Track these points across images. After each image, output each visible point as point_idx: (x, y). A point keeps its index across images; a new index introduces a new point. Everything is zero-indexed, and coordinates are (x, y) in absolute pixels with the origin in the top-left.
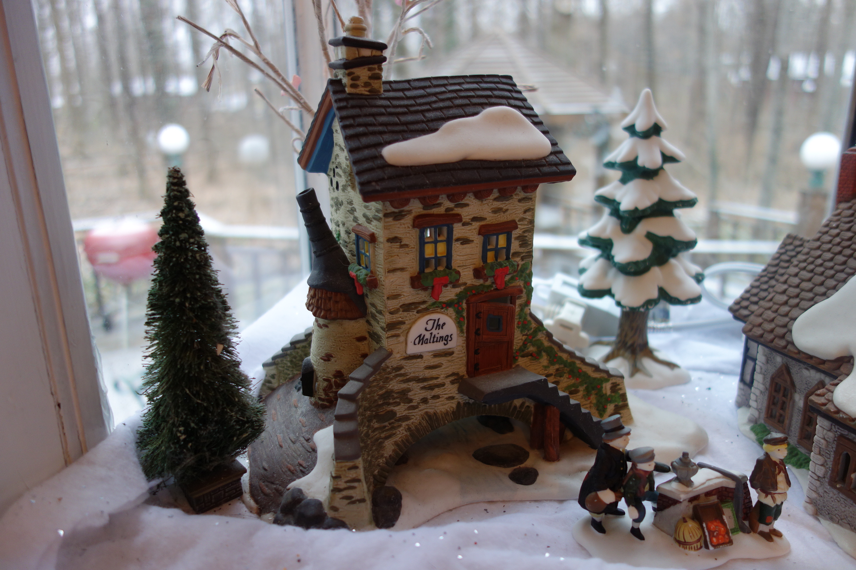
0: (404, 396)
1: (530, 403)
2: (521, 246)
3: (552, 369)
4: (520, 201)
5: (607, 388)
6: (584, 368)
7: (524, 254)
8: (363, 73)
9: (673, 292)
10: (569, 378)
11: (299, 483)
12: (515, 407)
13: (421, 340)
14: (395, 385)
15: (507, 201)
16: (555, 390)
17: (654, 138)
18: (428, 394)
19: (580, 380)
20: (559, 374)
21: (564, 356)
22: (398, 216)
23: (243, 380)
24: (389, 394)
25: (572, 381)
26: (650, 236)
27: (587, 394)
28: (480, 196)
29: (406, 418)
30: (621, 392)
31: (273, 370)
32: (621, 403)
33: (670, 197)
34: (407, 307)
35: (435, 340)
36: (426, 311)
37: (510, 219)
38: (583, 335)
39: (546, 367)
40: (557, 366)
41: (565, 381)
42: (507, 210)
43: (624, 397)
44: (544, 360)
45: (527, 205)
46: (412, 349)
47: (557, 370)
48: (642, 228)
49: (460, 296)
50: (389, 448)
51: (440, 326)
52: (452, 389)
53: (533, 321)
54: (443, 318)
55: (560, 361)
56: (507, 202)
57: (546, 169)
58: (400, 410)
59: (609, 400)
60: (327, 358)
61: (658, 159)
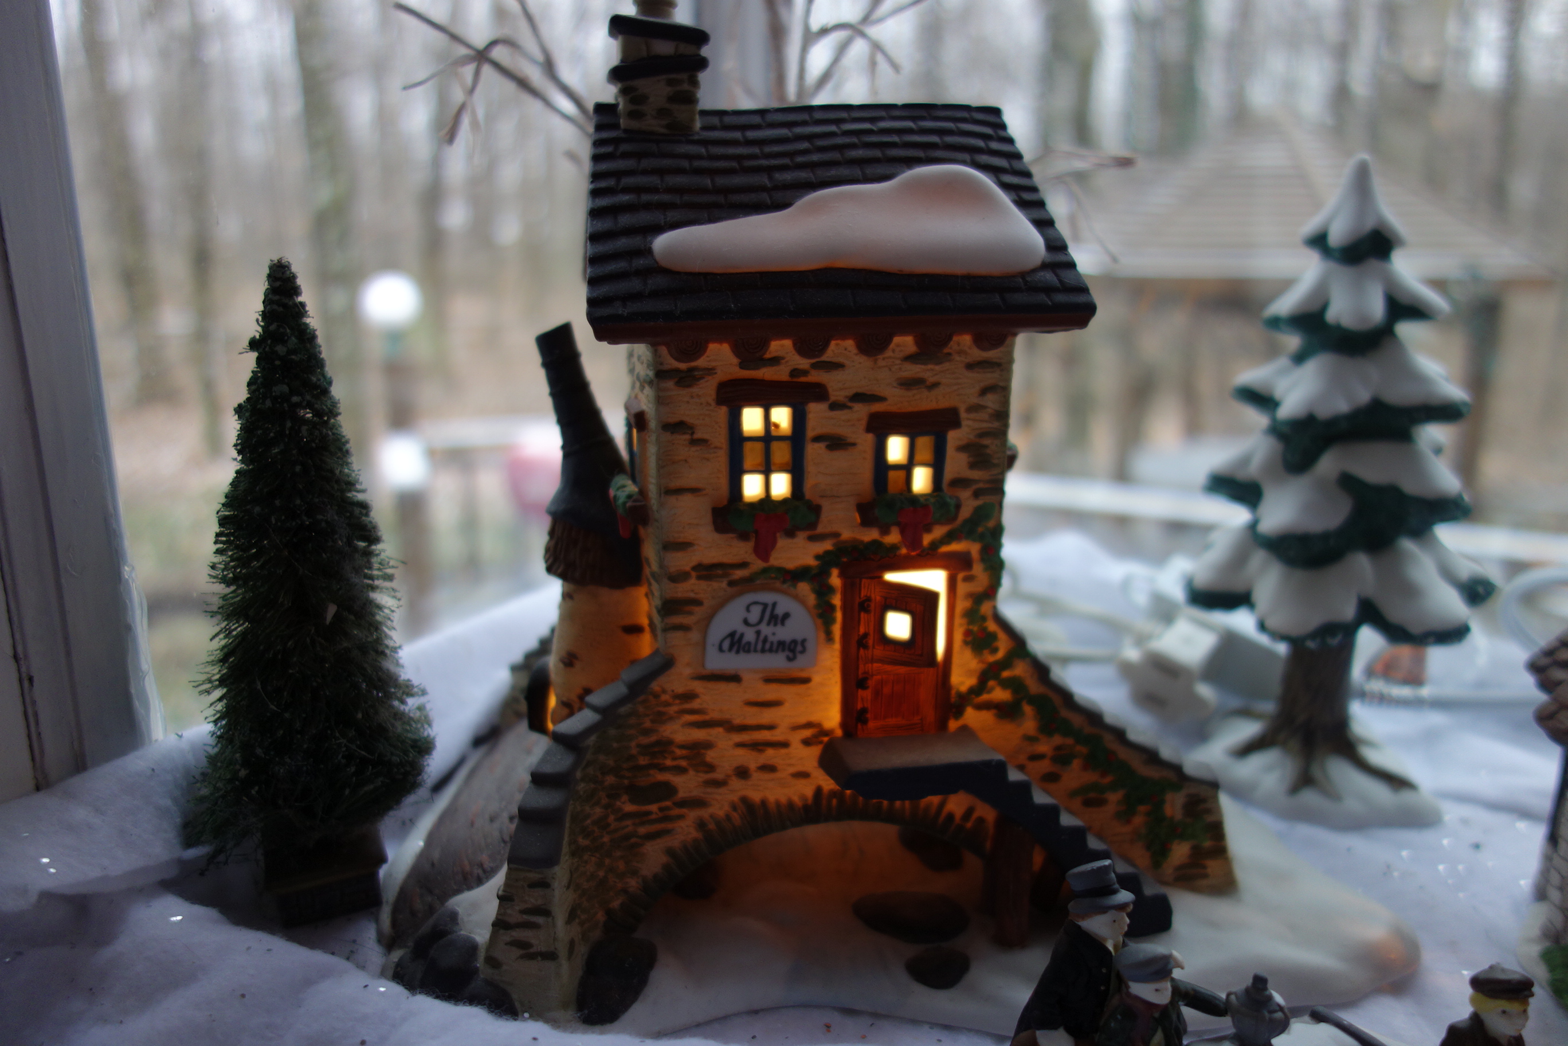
0: (696, 755)
1: (987, 813)
2: (972, 466)
3: (1046, 745)
4: (970, 366)
5: (1174, 805)
6: (1123, 753)
7: (981, 485)
8: (657, 90)
9: (1395, 613)
10: (1086, 767)
11: (462, 900)
12: (951, 817)
13: (735, 643)
14: (679, 732)
15: (937, 364)
16: (1024, 788)
17: (1373, 264)
18: (751, 760)
19: (1108, 779)
20: (1062, 758)
21: (1077, 720)
22: (687, 379)
24: (664, 746)
25: (1090, 777)
26: (1348, 482)
27: (1125, 814)
28: (868, 344)
29: (698, 803)
30: (1210, 819)
32: (1207, 844)
33: (1399, 394)
34: (707, 571)
35: (767, 647)
36: (747, 584)
37: (944, 404)
38: (1205, 691)
39: (1030, 739)
40: (1058, 740)
41: (1075, 776)
42: (935, 385)
43: (1217, 831)
44: (1029, 724)
45: (990, 377)
46: (718, 661)
47: (1058, 748)
48: (1328, 464)
49: (827, 561)
50: (653, 858)
51: (778, 619)
52: (808, 758)
53: (1002, 636)
54: (784, 604)
55: (1066, 728)
56: (937, 368)
57: (1020, 298)
58: (687, 784)
59: (1177, 832)
60: (569, 661)
61: (1377, 309)
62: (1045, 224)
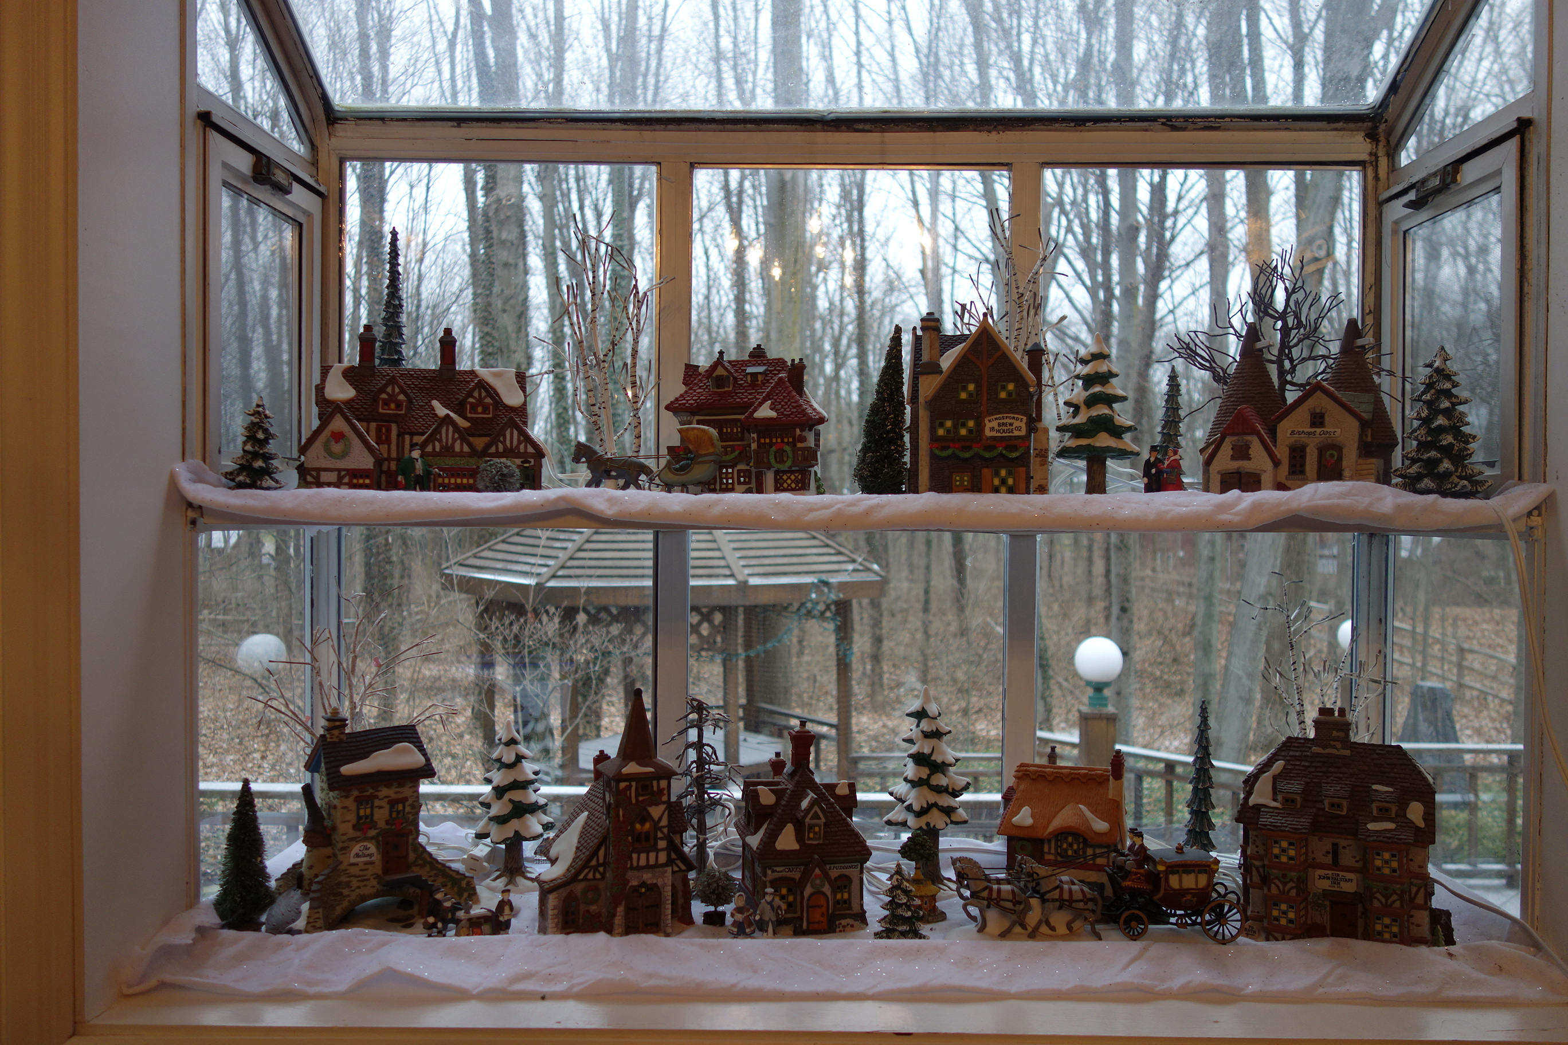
0: (348, 884)
3: (433, 873)
4: (411, 785)
5: (464, 883)
6: (451, 873)
7: (414, 813)
8: (336, 732)
9: (523, 834)
10: (442, 878)
11: (293, 925)
12: (410, 893)
13: (357, 855)
14: (343, 879)
15: (401, 788)
16: (424, 879)
17: (512, 746)
18: (361, 884)
19: (448, 879)
20: (436, 875)
21: (439, 866)
22: (347, 797)
23: (266, 877)
24: (339, 884)
26: (511, 800)
28: (388, 786)
29: (348, 896)
30: (472, 887)
31: (281, 883)
32: (472, 892)
33: (520, 779)
34: (351, 839)
35: (364, 856)
36: (360, 841)
37: (404, 796)
39: (428, 872)
40: (435, 871)
42: (403, 791)
43: (474, 889)
44: (428, 868)
45: (415, 789)
46: (353, 860)
47: (435, 873)
48: (508, 796)
49: (378, 834)
50: (338, 910)
51: (367, 849)
52: (373, 882)
53: (420, 847)
54: (369, 845)
55: (437, 868)
57: (420, 772)
58: (346, 892)
59: (465, 890)
60: (311, 867)
61: (513, 758)
62: (425, 755)
